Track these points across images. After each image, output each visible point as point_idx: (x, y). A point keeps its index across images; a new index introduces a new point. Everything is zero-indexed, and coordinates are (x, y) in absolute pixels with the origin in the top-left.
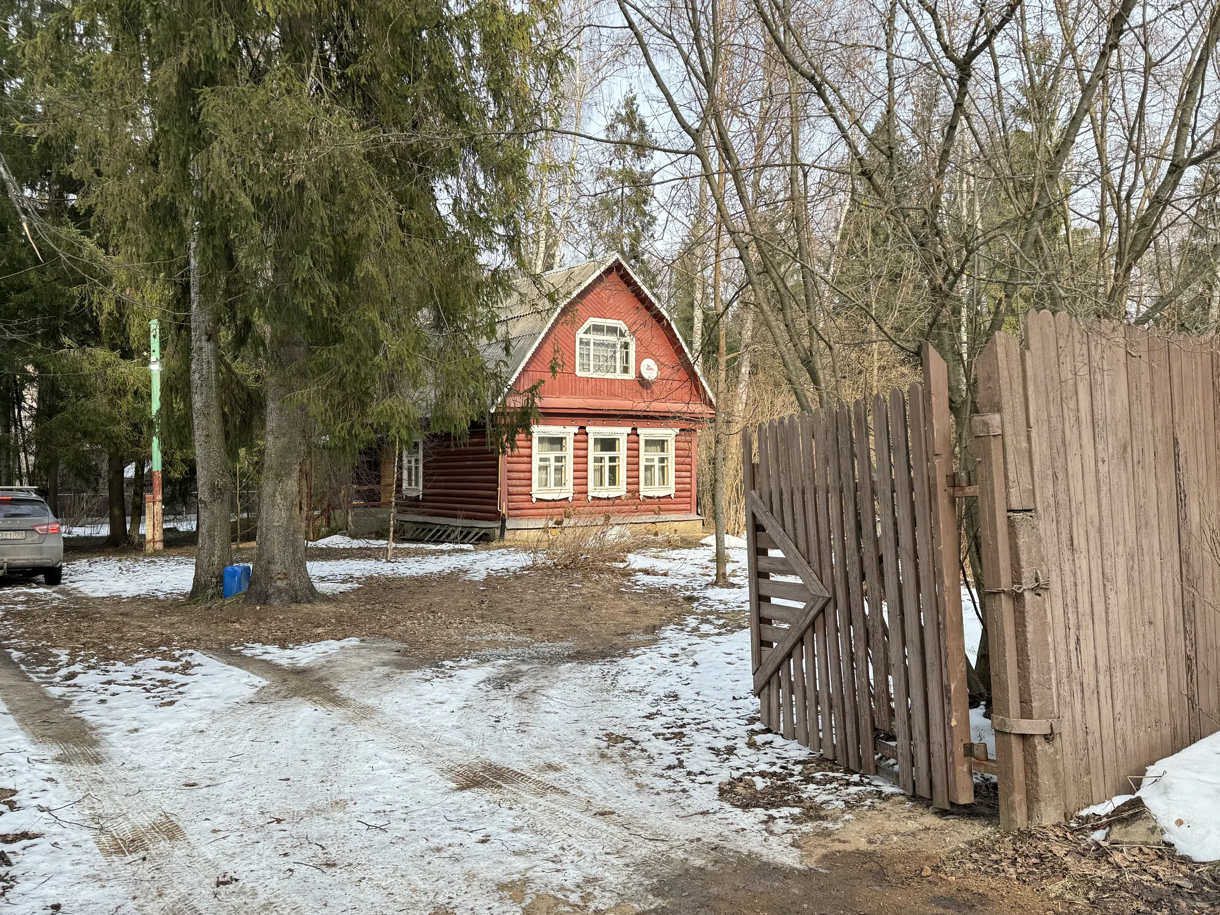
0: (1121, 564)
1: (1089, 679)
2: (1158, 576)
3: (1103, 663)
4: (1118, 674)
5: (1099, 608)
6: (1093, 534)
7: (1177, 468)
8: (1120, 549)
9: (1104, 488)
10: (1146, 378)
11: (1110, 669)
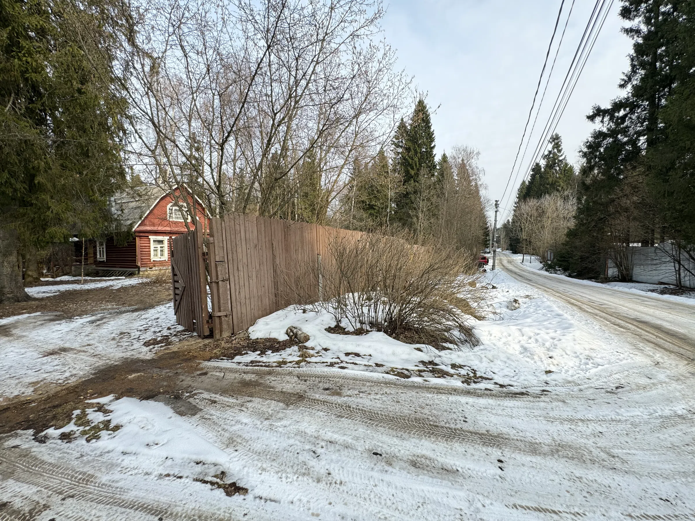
0: (254, 274)
1: (243, 301)
2: (266, 276)
3: (248, 296)
4: (252, 300)
5: (247, 284)
6: (245, 266)
7: (273, 250)
8: (254, 270)
9: (249, 256)
10: (263, 229)
11: (250, 298)
